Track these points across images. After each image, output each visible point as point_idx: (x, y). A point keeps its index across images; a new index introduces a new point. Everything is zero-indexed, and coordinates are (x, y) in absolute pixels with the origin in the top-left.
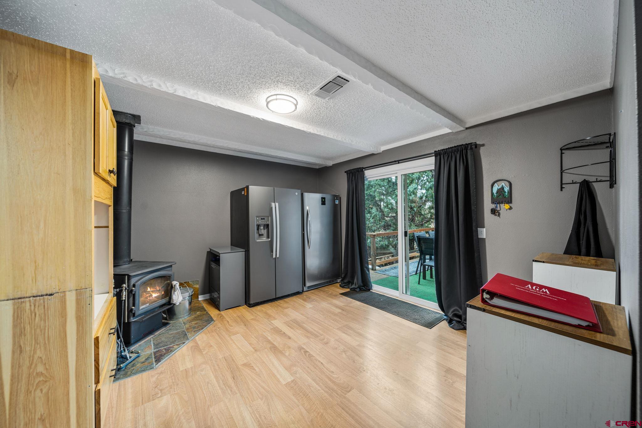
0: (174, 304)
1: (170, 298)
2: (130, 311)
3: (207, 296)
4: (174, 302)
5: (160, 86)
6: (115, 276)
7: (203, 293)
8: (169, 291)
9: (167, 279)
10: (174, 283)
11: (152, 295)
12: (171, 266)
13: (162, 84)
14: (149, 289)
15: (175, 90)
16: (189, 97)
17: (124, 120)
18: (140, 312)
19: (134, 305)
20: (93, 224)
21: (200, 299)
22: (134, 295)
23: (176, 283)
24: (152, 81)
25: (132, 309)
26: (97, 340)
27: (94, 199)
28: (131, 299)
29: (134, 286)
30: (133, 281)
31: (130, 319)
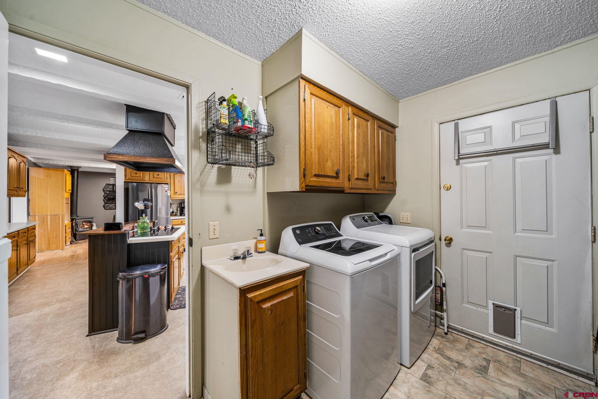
1: (92, 229)
2: (76, 230)
6: (71, 218)
9: (90, 222)
10: (93, 224)
11: (84, 226)
12: (93, 218)
13: (85, 164)
14: (84, 224)
17: (75, 169)
18: (80, 231)
19: (77, 228)
20: (65, 203)
22: (77, 225)
23: (94, 224)
25: (77, 229)
26: (66, 225)
27: (65, 197)
28: (76, 226)
29: (77, 222)
30: (77, 221)
31: (76, 232)
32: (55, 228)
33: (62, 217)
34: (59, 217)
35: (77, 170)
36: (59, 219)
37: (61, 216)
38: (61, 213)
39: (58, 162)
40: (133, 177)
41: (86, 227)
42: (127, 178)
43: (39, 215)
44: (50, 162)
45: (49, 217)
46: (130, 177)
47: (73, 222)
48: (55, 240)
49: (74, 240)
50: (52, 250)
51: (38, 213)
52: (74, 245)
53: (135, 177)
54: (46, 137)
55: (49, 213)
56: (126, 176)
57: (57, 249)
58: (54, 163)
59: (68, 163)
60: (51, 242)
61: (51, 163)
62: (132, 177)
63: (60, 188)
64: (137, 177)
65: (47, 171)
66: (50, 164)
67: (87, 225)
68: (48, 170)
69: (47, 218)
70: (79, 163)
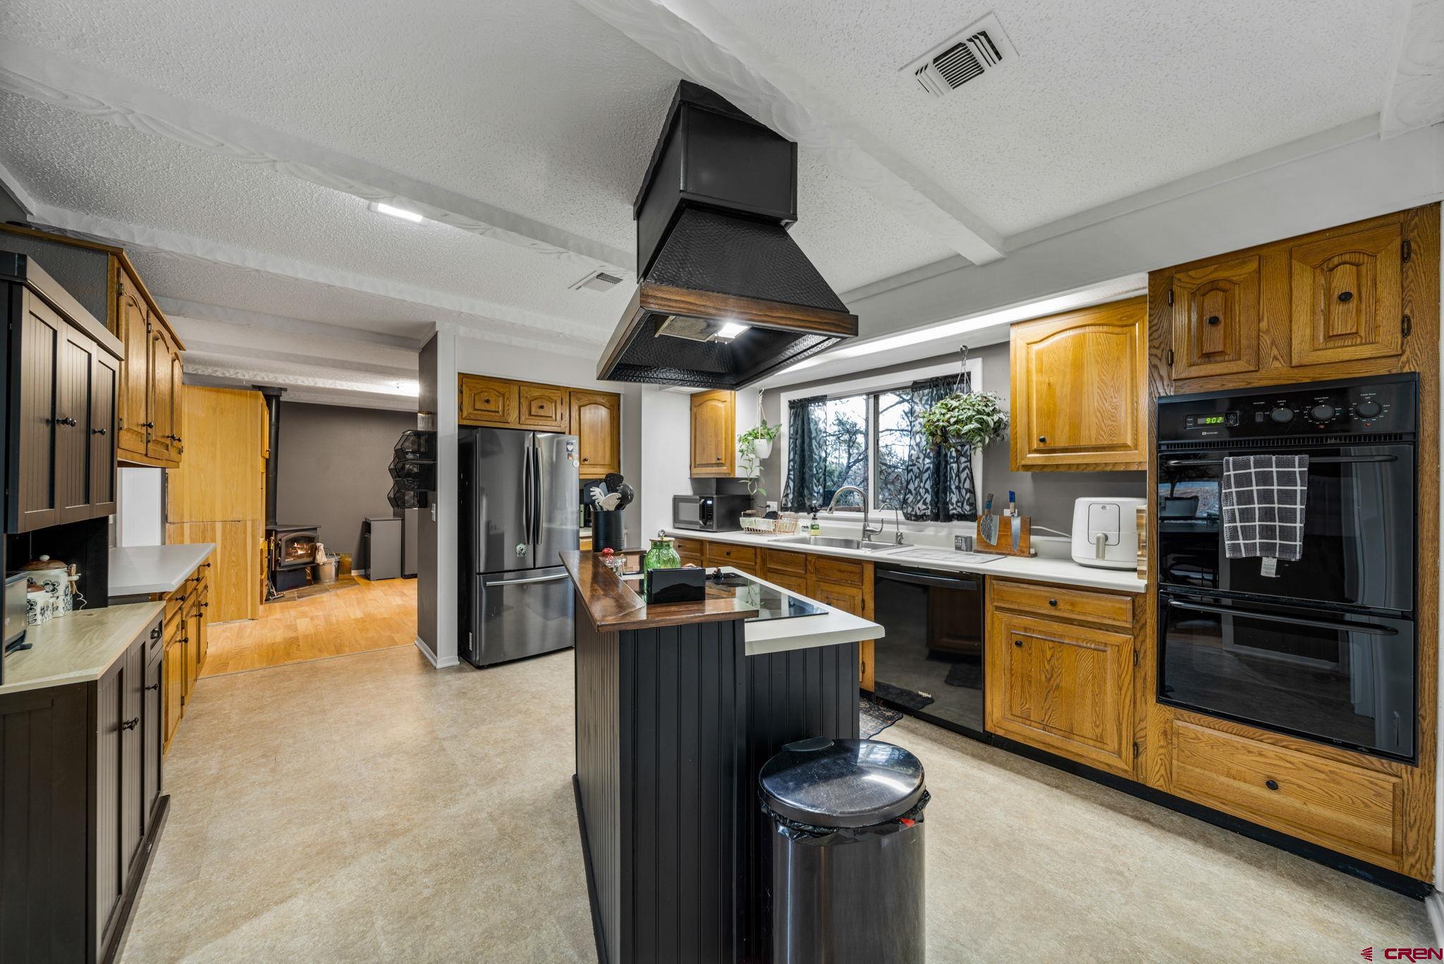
0: (318, 564)
1: (315, 558)
3: (362, 572)
4: (318, 562)
5: (303, 382)
6: (266, 530)
7: (358, 568)
8: (314, 551)
9: (310, 540)
10: (318, 544)
11: (297, 552)
12: (315, 529)
14: (296, 545)
15: (316, 383)
16: (327, 386)
17: (271, 393)
18: (285, 564)
19: (280, 556)
20: (260, 486)
21: (353, 574)
22: (280, 548)
23: (321, 545)
24: (296, 379)
25: (278, 560)
26: (261, 551)
27: (261, 471)
28: (278, 551)
29: (280, 540)
30: (279, 536)
31: (278, 569)
32: (234, 559)
33: (253, 526)
34: (245, 525)
35: (278, 397)
36: (245, 532)
37: (249, 524)
38: (249, 517)
39: (237, 373)
40: (480, 412)
41: (300, 552)
42: (465, 414)
43: (193, 519)
44: (217, 371)
45: (219, 526)
46: (471, 410)
47: (270, 540)
48: (234, 590)
49: (274, 590)
50: (225, 622)
51: (191, 517)
52: (277, 605)
53: (484, 413)
54: (272, 271)
55: (219, 516)
56: (461, 409)
57: (240, 618)
58: (227, 375)
59: (263, 375)
60: (224, 597)
61: (219, 374)
62: (476, 412)
63: (249, 445)
64: (490, 413)
65: (213, 395)
66: (217, 377)
67: (302, 549)
68: (218, 392)
69: (214, 529)
70: (291, 377)
